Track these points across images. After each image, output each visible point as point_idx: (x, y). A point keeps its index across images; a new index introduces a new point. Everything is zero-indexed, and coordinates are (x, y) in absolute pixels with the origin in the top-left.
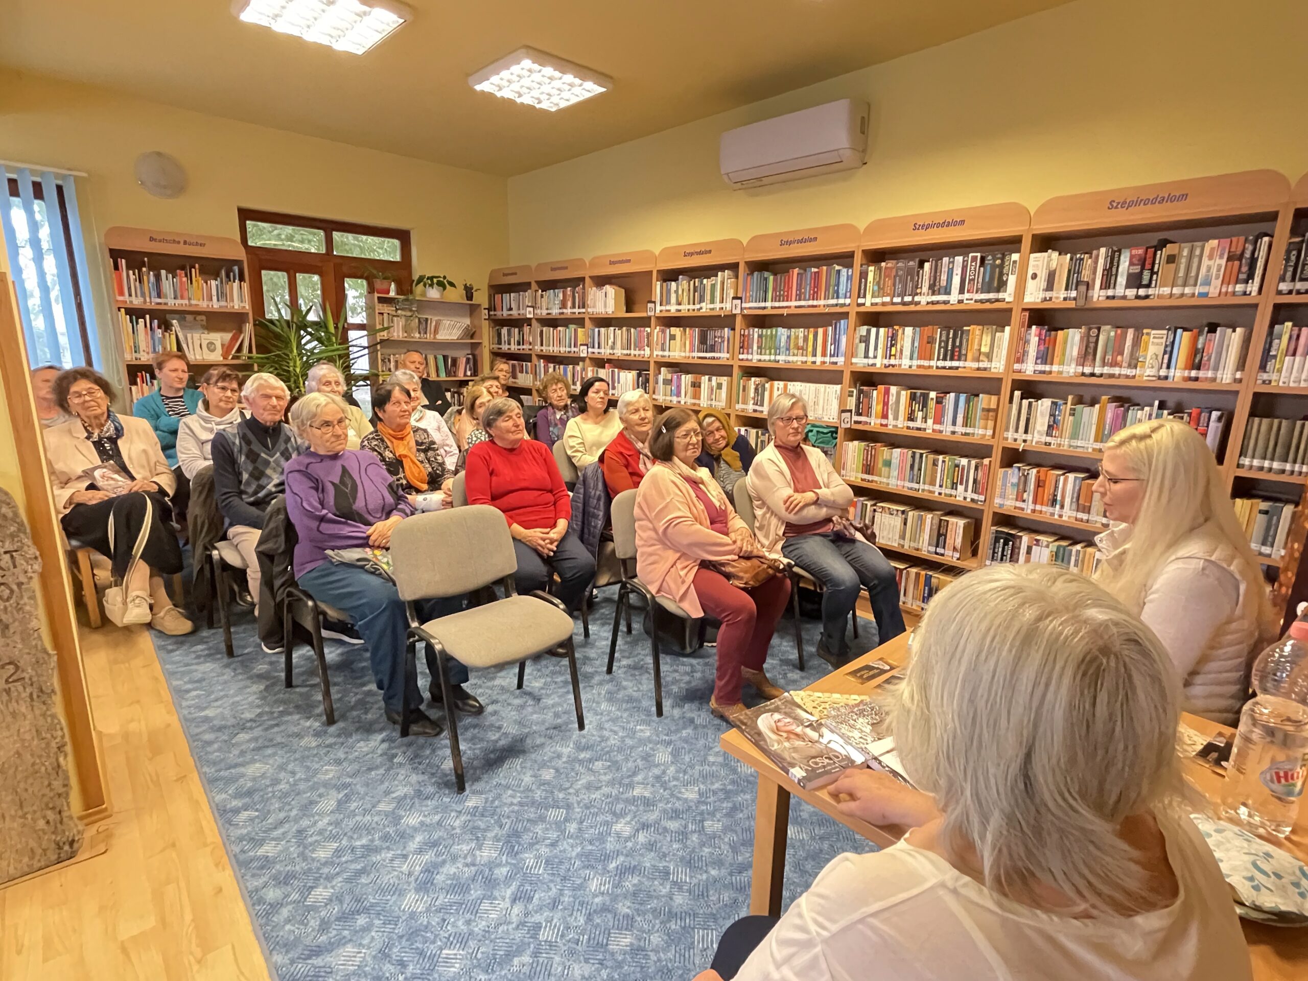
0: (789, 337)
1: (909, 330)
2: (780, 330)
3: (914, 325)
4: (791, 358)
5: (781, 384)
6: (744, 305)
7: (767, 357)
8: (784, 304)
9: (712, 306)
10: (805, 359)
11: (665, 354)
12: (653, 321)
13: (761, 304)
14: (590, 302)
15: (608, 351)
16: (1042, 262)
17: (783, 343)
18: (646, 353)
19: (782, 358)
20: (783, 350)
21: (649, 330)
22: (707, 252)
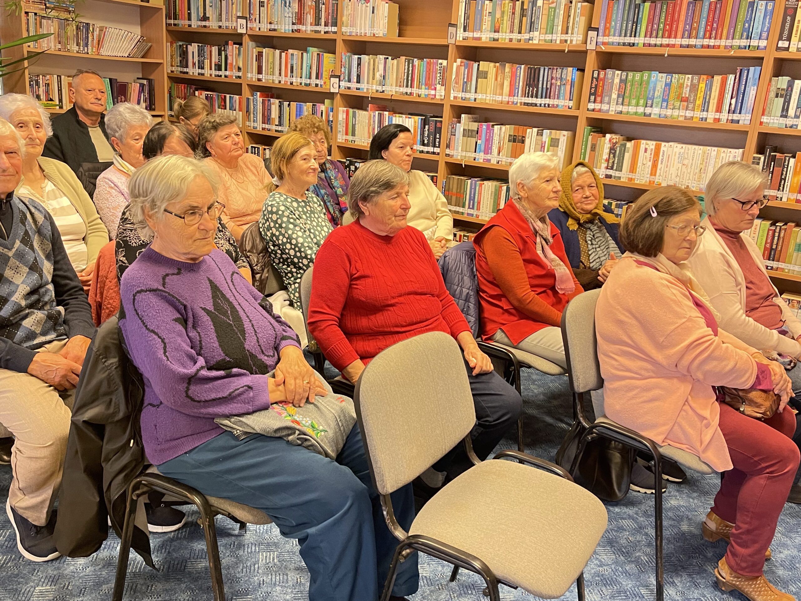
0: (668, 85)
2: (654, 74)
4: (669, 112)
5: (652, 145)
6: (601, 39)
7: (632, 109)
8: (664, 41)
9: (549, 37)
10: (690, 113)
11: (468, 96)
12: (451, 52)
13: (628, 40)
14: (345, 19)
15: (374, 87)
17: (659, 92)
18: (437, 93)
19: (656, 111)
20: (658, 100)
21: (446, 63)
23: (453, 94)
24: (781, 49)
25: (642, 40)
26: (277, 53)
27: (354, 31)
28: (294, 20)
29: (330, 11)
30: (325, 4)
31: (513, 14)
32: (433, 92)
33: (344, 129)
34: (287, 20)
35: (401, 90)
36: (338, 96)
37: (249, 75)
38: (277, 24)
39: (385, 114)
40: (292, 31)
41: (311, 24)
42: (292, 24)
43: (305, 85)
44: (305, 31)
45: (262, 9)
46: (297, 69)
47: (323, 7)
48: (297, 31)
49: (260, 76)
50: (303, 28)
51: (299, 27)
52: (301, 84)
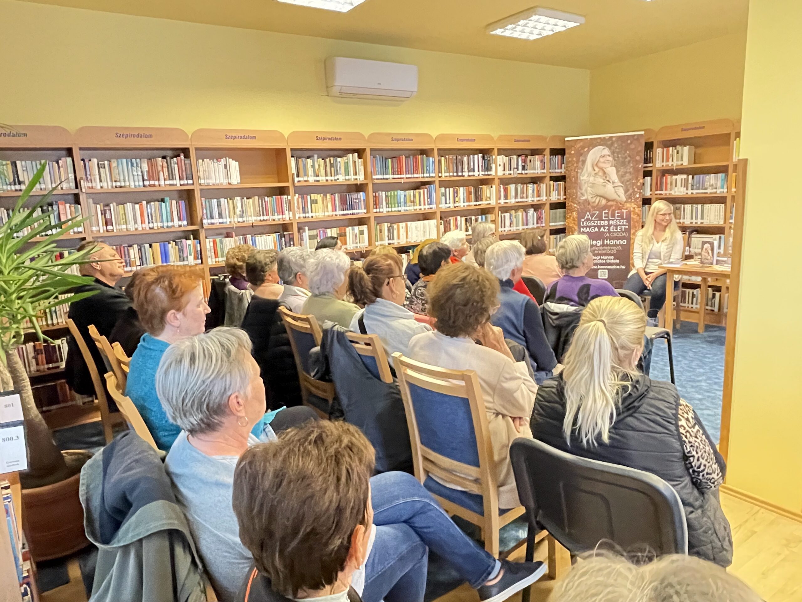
0: (405, 196)
1: (461, 189)
2: (399, 191)
3: (463, 186)
4: (408, 208)
5: (404, 224)
8: (399, 176)
9: (347, 177)
10: (415, 208)
11: (307, 215)
12: (291, 190)
13: (385, 176)
14: (201, 174)
15: (236, 220)
16: (501, 159)
17: (402, 200)
18: (287, 217)
19: (403, 208)
20: (402, 203)
21: (289, 197)
22: (337, 139)
23: (297, 216)
24: (440, 177)
25: (391, 176)
26: (129, 205)
27: (211, 182)
28: (146, 178)
29: (184, 169)
30: (177, 164)
31: (326, 166)
32: (284, 216)
33: (213, 254)
34: (136, 177)
35: (259, 218)
36: (204, 231)
37: (94, 229)
38: (124, 181)
39: (249, 237)
40: (144, 186)
41: (165, 180)
42: (143, 180)
43: (168, 227)
44: (159, 185)
45: (102, 170)
46: (156, 216)
47: (176, 166)
48: (150, 185)
49: (110, 228)
50: (157, 183)
51: (152, 182)
52: (163, 227)
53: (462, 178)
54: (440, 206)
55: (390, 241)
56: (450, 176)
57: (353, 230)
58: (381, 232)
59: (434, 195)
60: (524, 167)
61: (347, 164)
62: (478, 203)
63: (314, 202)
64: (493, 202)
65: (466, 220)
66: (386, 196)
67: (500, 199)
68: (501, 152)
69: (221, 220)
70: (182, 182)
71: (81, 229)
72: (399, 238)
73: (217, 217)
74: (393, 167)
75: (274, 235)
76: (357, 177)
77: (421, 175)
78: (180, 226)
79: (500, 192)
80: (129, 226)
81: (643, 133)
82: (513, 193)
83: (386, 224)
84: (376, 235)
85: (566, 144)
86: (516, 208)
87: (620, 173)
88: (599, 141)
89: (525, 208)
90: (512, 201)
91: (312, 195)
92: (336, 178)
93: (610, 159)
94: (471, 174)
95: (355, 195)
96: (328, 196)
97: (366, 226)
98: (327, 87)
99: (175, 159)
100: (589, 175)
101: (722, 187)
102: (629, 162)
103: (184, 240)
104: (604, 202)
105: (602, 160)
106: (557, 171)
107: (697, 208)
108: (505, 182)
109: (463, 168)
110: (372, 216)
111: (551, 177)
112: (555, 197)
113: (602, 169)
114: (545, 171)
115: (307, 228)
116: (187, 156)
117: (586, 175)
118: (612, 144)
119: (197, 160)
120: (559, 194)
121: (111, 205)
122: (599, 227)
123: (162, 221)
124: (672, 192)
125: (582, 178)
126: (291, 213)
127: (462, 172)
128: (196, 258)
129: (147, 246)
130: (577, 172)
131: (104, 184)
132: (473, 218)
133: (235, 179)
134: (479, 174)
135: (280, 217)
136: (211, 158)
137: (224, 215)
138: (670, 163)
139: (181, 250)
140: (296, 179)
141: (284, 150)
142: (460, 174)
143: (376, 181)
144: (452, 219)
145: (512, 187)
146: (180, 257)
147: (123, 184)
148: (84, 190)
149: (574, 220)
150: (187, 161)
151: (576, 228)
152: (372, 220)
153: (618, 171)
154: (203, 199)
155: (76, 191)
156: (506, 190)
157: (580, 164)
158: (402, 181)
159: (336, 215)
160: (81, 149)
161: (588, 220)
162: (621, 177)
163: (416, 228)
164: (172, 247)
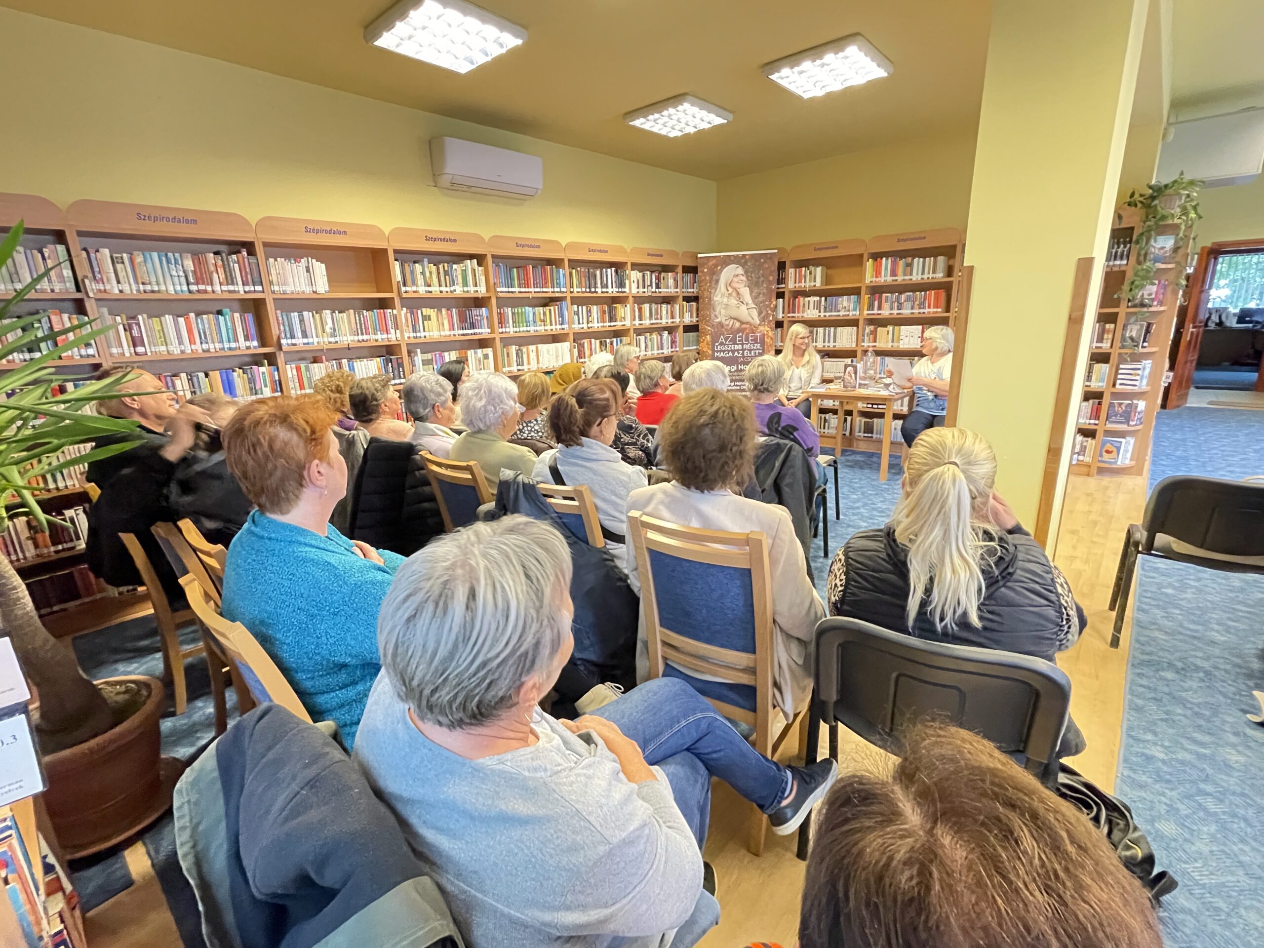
0: (534, 314)
1: (595, 307)
2: (527, 308)
3: (597, 304)
4: (538, 328)
5: (534, 347)
7: (522, 329)
8: (527, 290)
9: (466, 289)
10: (546, 328)
11: (418, 334)
12: (397, 302)
13: (510, 289)
14: (274, 278)
15: (326, 340)
16: (635, 275)
17: (531, 318)
18: (393, 337)
19: (532, 328)
20: (532, 323)
21: (395, 312)
22: (451, 240)
23: (406, 335)
24: (572, 292)
25: (517, 289)
26: (168, 319)
27: (289, 289)
28: (191, 280)
29: (248, 270)
30: (238, 262)
31: (439, 273)
32: (389, 336)
33: (297, 384)
34: (176, 280)
35: (356, 338)
36: (282, 354)
37: (114, 351)
38: (158, 284)
39: (345, 361)
40: (190, 292)
41: (221, 284)
42: (188, 284)
43: (230, 349)
44: (213, 292)
45: (119, 267)
46: (211, 334)
47: (236, 265)
48: (198, 291)
49: (140, 349)
50: (209, 288)
51: (202, 287)
52: (223, 349)
53: (595, 295)
54: (573, 326)
55: (520, 367)
56: (583, 292)
57: (475, 353)
58: (508, 356)
59: (566, 313)
60: (658, 287)
61: (464, 272)
62: (612, 324)
63: (427, 318)
64: (628, 323)
65: (601, 342)
66: (513, 314)
67: (634, 320)
68: (635, 266)
69: (305, 341)
70: (247, 288)
71: (91, 351)
72: (529, 363)
73: (300, 335)
74: (519, 279)
75: (378, 359)
76: (477, 288)
77: (550, 290)
78: (248, 348)
79: (634, 311)
80: (171, 348)
81: (776, 251)
82: (647, 314)
83: (514, 347)
84: (503, 360)
85: (699, 261)
86: (650, 330)
87: (754, 294)
88: (732, 258)
89: (660, 330)
90: (647, 322)
91: (424, 310)
92: (452, 289)
93: (744, 278)
94: (604, 290)
95: (475, 312)
96: (444, 311)
97: (491, 349)
98: (434, 175)
99: (234, 257)
100: (723, 295)
101: (855, 310)
102: (763, 282)
103: (255, 367)
104: (737, 324)
105: (735, 279)
106: (690, 290)
107: (829, 331)
108: (640, 300)
109: (596, 283)
110: (497, 337)
111: (684, 297)
112: (688, 320)
113: (735, 289)
114: (678, 290)
115: (419, 350)
116: (251, 252)
117: (720, 296)
118: (746, 262)
119: (267, 259)
120: (692, 317)
121: (140, 317)
122: (733, 351)
123: (222, 341)
124: (805, 315)
125: (715, 299)
126: (398, 332)
127: (595, 287)
128: (274, 390)
129: (201, 375)
130: (710, 293)
131: (126, 288)
132: (608, 341)
133: (322, 286)
134: (612, 291)
135: (385, 336)
136: (287, 257)
137: (309, 334)
138: (803, 285)
139: (252, 381)
140: (403, 289)
141: (385, 251)
142: (593, 290)
143: (501, 295)
144: (586, 342)
145: (646, 307)
146: (251, 389)
147: (156, 288)
148: (91, 295)
149: (708, 344)
150: (252, 260)
151: (710, 352)
152: (498, 342)
153: (751, 292)
154: (278, 312)
155: (78, 296)
156: (640, 310)
157: (713, 283)
158: (531, 295)
159: (454, 335)
160: (80, 234)
161: (722, 344)
162: (754, 299)
163: (548, 352)
164: (239, 376)
